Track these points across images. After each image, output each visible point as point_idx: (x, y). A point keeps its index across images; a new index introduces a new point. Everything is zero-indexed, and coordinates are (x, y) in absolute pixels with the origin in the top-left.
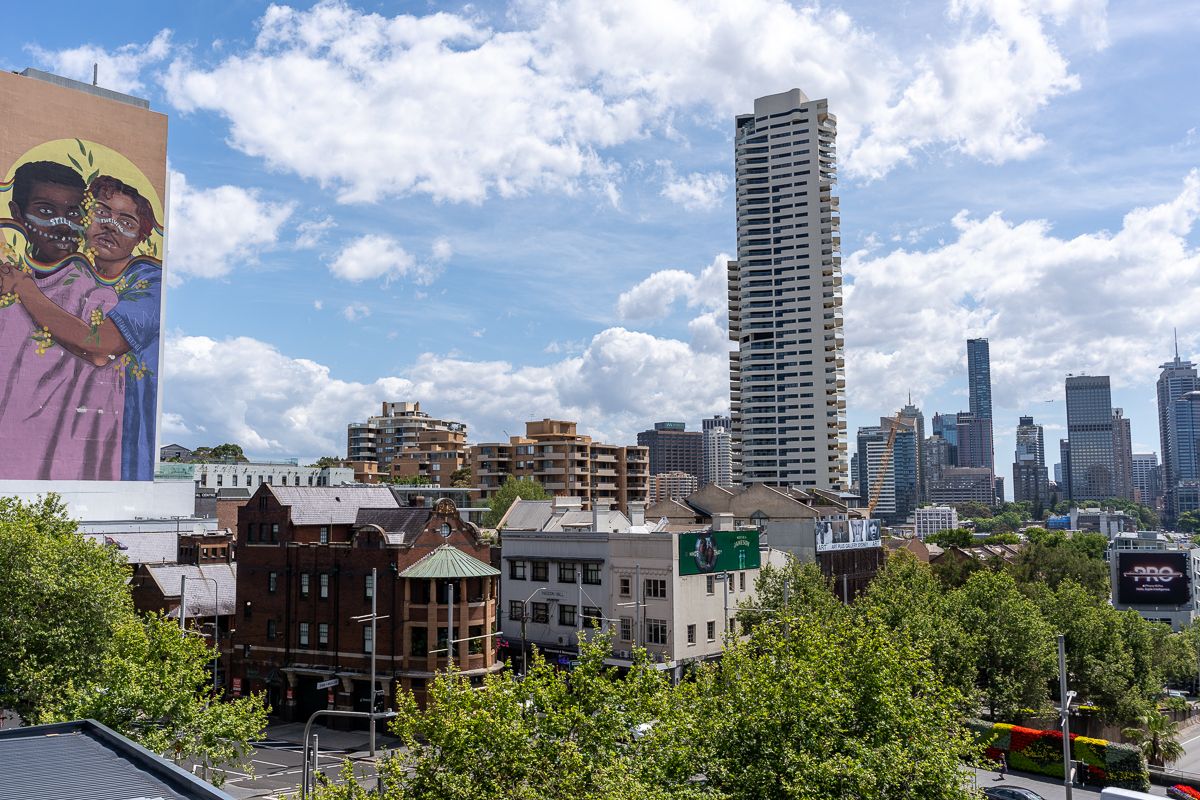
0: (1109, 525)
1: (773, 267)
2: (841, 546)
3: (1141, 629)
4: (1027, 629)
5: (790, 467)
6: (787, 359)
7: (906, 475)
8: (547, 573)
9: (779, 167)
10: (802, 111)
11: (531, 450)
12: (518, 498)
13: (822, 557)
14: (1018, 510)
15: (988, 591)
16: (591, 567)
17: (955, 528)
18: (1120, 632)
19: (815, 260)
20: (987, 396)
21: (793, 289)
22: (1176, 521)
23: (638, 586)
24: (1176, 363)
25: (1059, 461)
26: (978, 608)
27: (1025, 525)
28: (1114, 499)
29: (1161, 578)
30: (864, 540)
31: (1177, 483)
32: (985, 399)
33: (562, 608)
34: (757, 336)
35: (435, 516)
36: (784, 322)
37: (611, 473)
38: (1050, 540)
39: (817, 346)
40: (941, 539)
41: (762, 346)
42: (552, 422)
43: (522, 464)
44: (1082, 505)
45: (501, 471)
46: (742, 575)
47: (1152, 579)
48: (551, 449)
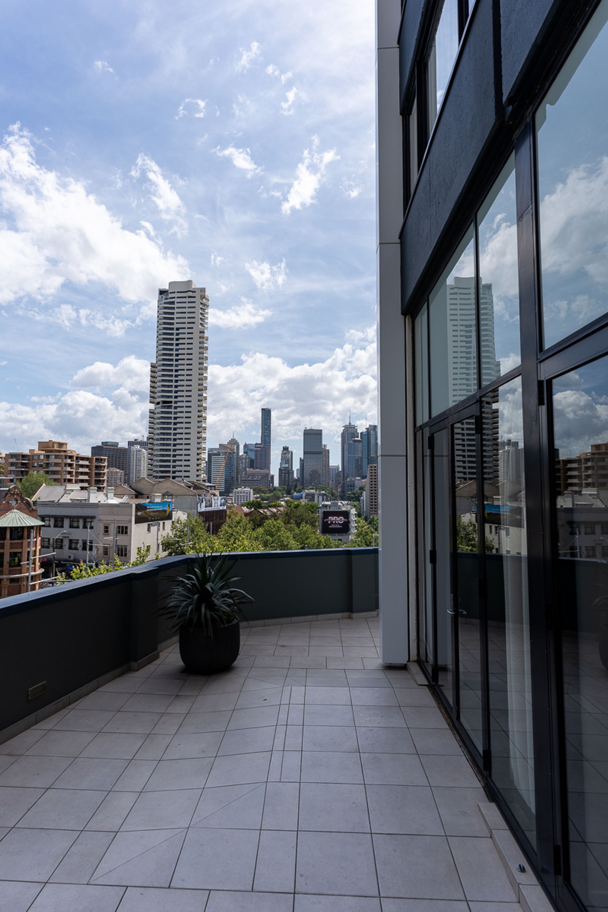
0: (318, 497)
1: (174, 368)
2: (209, 509)
3: (331, 544)
4: (287, 545)
5: (177, 468)
6: (179, 415)
7: (230, 473)
8: (63, 524)
9: (180, 318)
10: (193, 292)
11: (42, 457)
12: (44, 484)
13: (201, 514)
14: (280, 490)
15: (273, 529)
16: (88, 520)
17: (251, 499)
18: (323, 545)
19: (195, 367)
20: (269, 436)
21: (184, 380)
22: (345, 496)
23: (112, 529)
24: (349, 425)
25: (299, 467)
26: (268, 536)
27: (283, 497)
28: (321, 485)
29: (339, 522)
30: (219, 506)
31: (347, 479)
32: (268, 437)
33: (71, 541)
34: (164, 402)
35: (9, 495)
36: (178, 396)
37: (86, 470)
38: (296, 505)
39: (194, 410)
40: (249, 505)
41: (167, 407)
42: (54, 443)
43: (36, 465)
44: (308, 488)
45: (23, 468)
46: (164, 523)
47: (335, 522)
48: (53, 457)
